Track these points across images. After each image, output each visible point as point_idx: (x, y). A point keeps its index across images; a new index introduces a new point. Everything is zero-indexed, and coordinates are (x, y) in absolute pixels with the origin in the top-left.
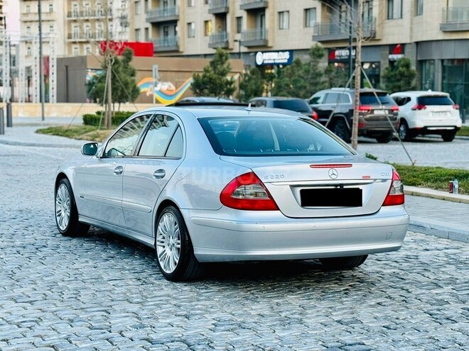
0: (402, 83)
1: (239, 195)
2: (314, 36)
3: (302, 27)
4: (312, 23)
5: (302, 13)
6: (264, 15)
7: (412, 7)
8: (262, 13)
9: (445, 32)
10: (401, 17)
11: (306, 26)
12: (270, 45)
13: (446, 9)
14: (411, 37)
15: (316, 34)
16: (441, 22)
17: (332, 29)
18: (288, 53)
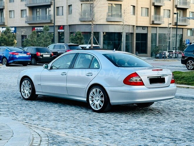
0: (78, 41)
1: (131, 80)
2: (25, 21)
3: (20, 17)
4: (25, 16)
5: (20, 12)
6: (3, 12)
7: (67, 11)
8: (2, 11)
9: (81, 21)
10: (63, 15)
11: (22, 17)
12: (6, 24)
13: (81, 12)
14: (67, 23)
15: (27, 21)
16: (79, 17)
17: (33, 19)
18: (14, 28)
